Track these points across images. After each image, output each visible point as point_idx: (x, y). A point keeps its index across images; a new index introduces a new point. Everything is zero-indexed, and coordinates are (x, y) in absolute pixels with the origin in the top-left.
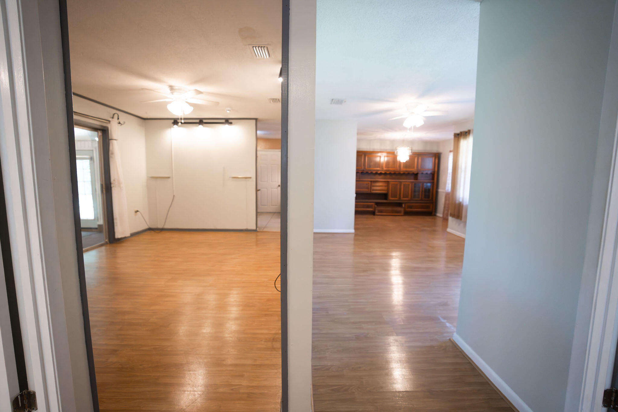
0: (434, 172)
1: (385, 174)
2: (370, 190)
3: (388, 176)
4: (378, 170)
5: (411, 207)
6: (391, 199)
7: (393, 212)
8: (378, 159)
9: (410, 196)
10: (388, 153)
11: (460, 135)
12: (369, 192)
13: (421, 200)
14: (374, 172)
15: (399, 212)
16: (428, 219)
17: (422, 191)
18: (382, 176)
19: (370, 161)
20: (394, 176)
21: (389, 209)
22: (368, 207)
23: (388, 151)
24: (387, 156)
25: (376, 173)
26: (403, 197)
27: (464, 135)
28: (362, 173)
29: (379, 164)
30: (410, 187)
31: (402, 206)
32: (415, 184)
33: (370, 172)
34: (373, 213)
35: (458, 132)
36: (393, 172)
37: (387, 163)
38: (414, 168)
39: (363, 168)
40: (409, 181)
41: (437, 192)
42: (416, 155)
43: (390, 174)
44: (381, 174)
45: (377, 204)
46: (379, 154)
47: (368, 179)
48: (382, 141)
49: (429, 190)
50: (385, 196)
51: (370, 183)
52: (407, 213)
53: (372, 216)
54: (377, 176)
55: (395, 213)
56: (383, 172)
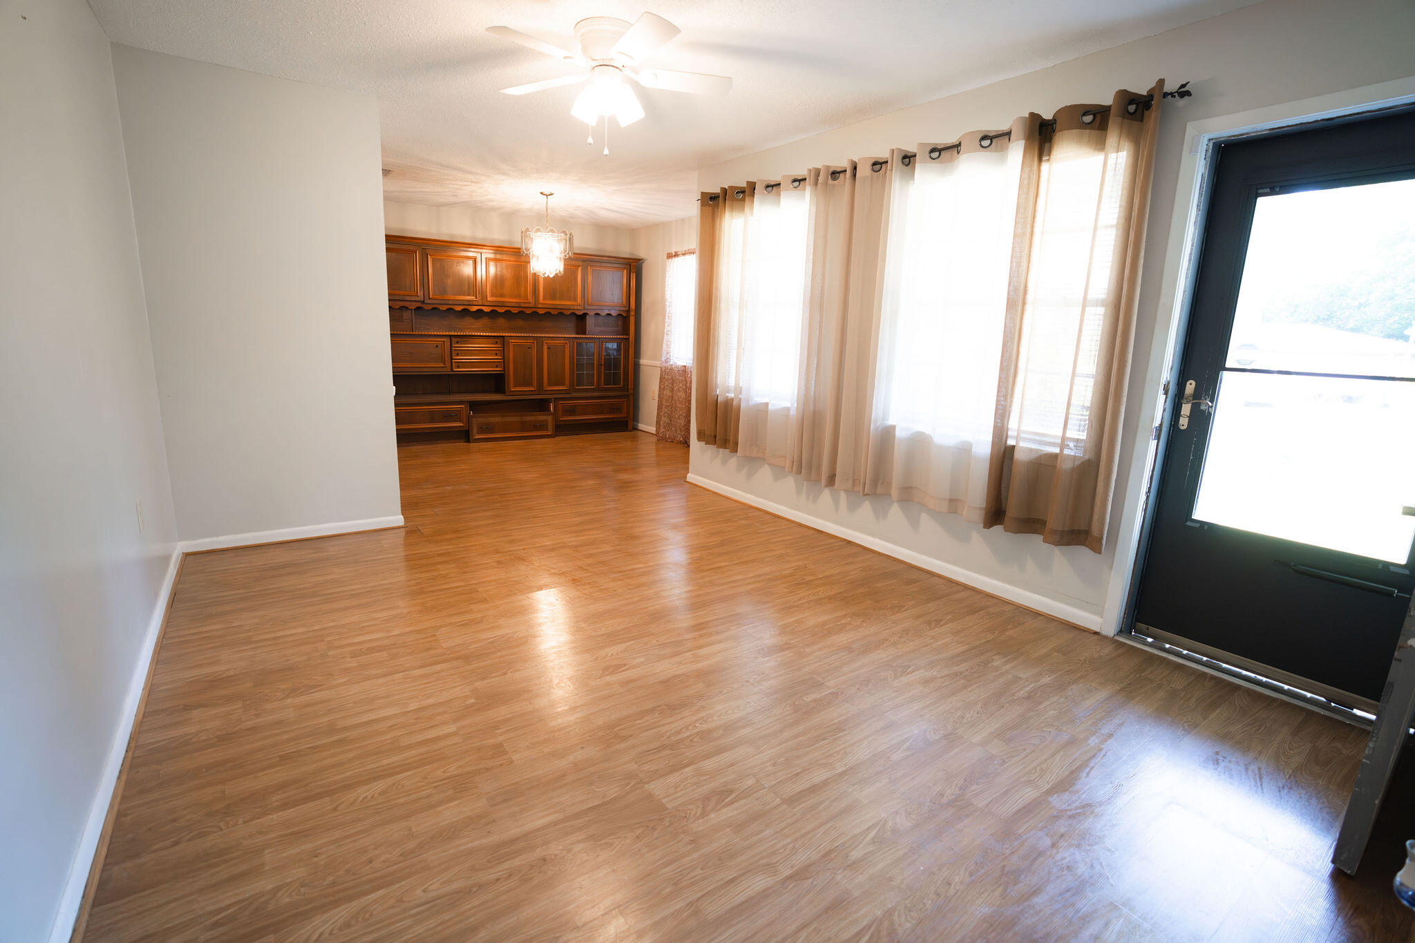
0: (628, 311)
1: (493, 314)
2: (448, 365)
3: (502, 321)
4: (471, 304)
5: (572, 411)
6: (514, 389)
7: (523, 427)
8: (467, 269)
9: (567, 382)
10: (499, 249)
11: (721, 199)
12: (447, 371)
13: (598, 389)
14: (459, 308)
15: (542, 426)
16: (617, 440)
17: (600, 365)
18: (485, 321)
19: (442, 272)
20: (520, 323)
21: (512, 419)
22: (448, 416)
23: (498, 244)
24: (496, 260)
25: (465, 312)
26: (550, 384)
27: (733, 199)
28: (418, 309)
29: (472, 285)
30: (567, 351)
31: (548, 409)
32: (579, 345)
33: (444, 308)
34: (465, 435)
35: (716, 190)
36: (515, 311)
37: (498, 282)
38: (575, 300)
39: (420, 293)
40: (563, 335)
41: (637, 366)
42: (579, 262)
43: (508, 315)
44: (479, 313)
45: (474, 406)
46: (471, 253)
47: (438, 329)
48: (477, 210)
49: (617, 360)
50: (497, 381)
51: (447, 340)
52: (563, 429)
53: (462, 445)
54: (468, 321)
55: (530, 432)
56: (486, 309)
